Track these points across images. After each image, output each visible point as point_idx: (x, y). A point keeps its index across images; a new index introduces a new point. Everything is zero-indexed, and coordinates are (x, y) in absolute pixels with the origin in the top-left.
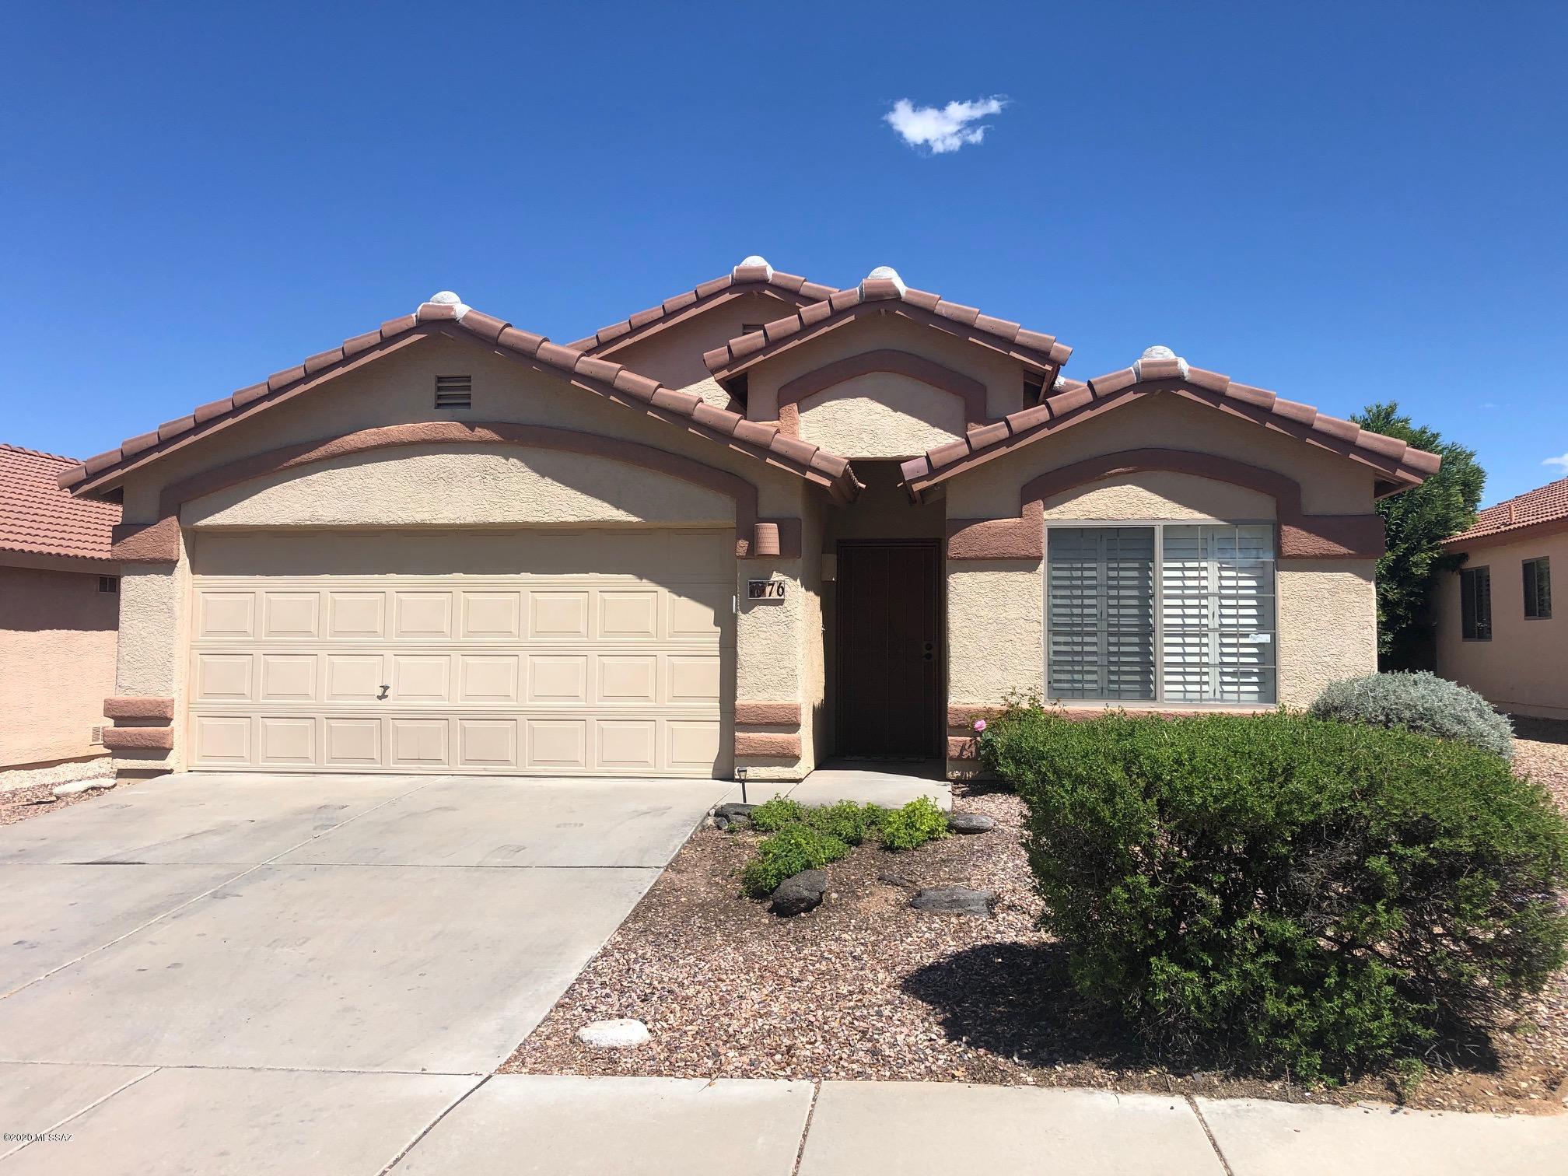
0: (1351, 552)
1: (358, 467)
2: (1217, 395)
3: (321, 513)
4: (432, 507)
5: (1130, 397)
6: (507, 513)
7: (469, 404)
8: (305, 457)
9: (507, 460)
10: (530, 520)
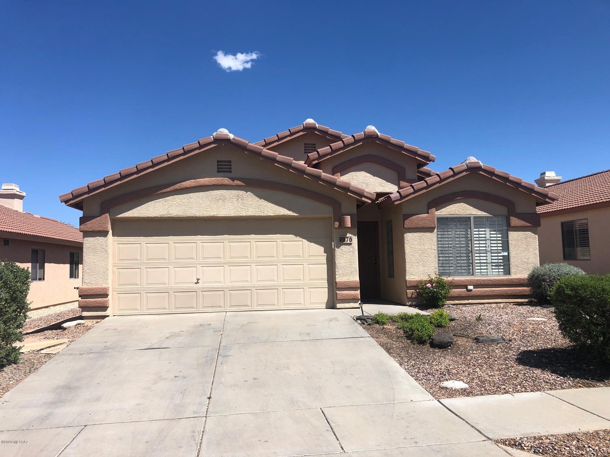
0: (531, 225)
1: (186, 195)
2: (492, 173)
3: (171, 212)
4: (218, 210)
5: (465, 173)
6: (247, 212)
7: (231, 171)
8: (165, 190)
9: (247, 193)
10: (256, 215)
